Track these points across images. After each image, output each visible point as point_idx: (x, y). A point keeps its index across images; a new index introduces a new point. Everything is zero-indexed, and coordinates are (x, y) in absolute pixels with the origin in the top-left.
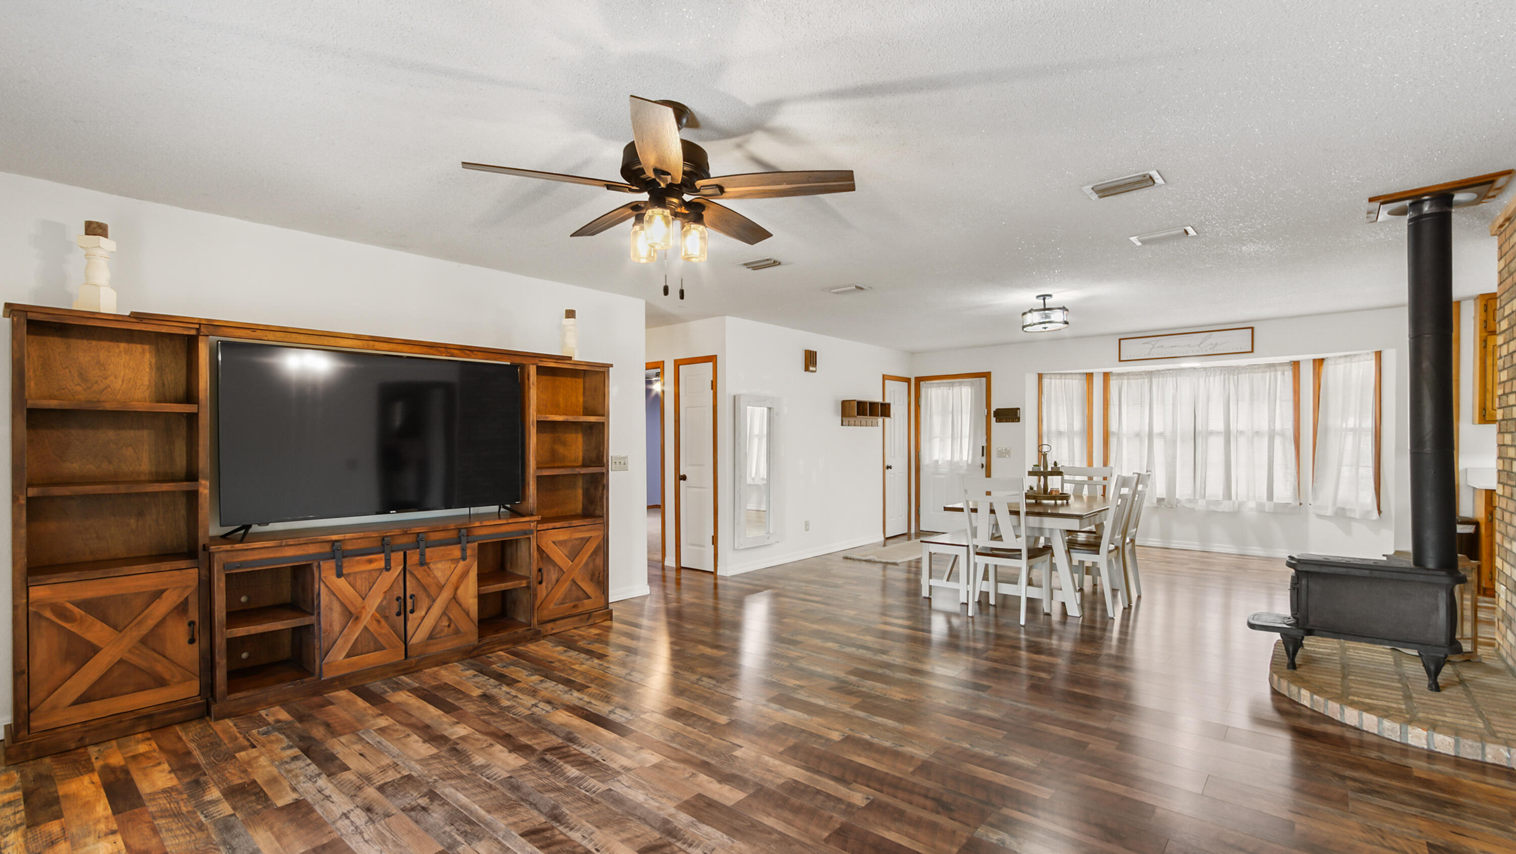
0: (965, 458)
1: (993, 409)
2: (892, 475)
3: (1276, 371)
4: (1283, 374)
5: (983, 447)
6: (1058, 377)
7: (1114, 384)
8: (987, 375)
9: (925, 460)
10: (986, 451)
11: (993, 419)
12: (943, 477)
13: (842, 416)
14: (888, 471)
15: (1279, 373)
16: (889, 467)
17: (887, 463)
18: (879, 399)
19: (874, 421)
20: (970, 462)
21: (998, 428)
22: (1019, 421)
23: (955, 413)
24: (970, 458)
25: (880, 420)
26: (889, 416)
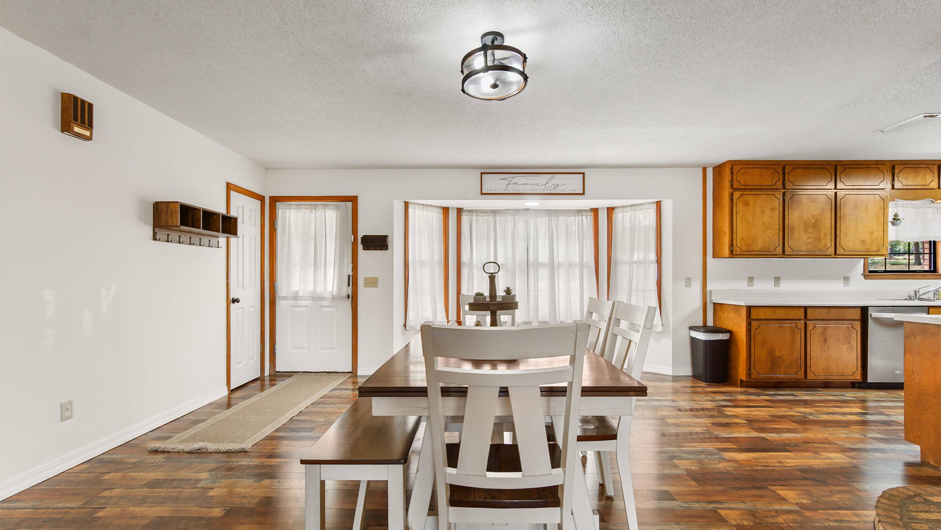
0: (329, 288)
1: (360, 235)
2: (240, 311)
3: (582, 215)
4: (587, 218)
5: (349, 276)
6: (421, 207)
7: (465, 219)
8: (353, 200)
9: (282, 290)
10: (353, 281)
11: (360, 247)
12: (304, 309)
13: (154, 227)
14: (233, 306)
15: (584, 217)
16: (235, 301)
17: (233, 296)
18: (221, 209)
19: (214, 241)
20: (335, 293)
21: (364, 255)
22: (387, 249)
23: (318, 239)
24: (335, 288)
25: (222, 240)
26: (235, 233)
